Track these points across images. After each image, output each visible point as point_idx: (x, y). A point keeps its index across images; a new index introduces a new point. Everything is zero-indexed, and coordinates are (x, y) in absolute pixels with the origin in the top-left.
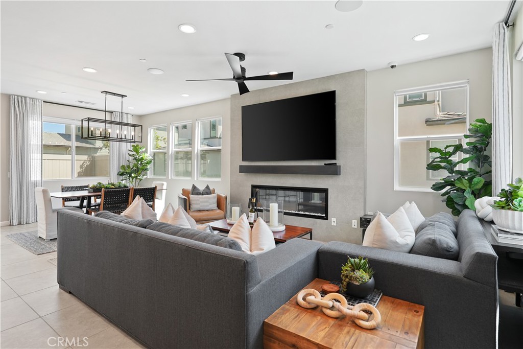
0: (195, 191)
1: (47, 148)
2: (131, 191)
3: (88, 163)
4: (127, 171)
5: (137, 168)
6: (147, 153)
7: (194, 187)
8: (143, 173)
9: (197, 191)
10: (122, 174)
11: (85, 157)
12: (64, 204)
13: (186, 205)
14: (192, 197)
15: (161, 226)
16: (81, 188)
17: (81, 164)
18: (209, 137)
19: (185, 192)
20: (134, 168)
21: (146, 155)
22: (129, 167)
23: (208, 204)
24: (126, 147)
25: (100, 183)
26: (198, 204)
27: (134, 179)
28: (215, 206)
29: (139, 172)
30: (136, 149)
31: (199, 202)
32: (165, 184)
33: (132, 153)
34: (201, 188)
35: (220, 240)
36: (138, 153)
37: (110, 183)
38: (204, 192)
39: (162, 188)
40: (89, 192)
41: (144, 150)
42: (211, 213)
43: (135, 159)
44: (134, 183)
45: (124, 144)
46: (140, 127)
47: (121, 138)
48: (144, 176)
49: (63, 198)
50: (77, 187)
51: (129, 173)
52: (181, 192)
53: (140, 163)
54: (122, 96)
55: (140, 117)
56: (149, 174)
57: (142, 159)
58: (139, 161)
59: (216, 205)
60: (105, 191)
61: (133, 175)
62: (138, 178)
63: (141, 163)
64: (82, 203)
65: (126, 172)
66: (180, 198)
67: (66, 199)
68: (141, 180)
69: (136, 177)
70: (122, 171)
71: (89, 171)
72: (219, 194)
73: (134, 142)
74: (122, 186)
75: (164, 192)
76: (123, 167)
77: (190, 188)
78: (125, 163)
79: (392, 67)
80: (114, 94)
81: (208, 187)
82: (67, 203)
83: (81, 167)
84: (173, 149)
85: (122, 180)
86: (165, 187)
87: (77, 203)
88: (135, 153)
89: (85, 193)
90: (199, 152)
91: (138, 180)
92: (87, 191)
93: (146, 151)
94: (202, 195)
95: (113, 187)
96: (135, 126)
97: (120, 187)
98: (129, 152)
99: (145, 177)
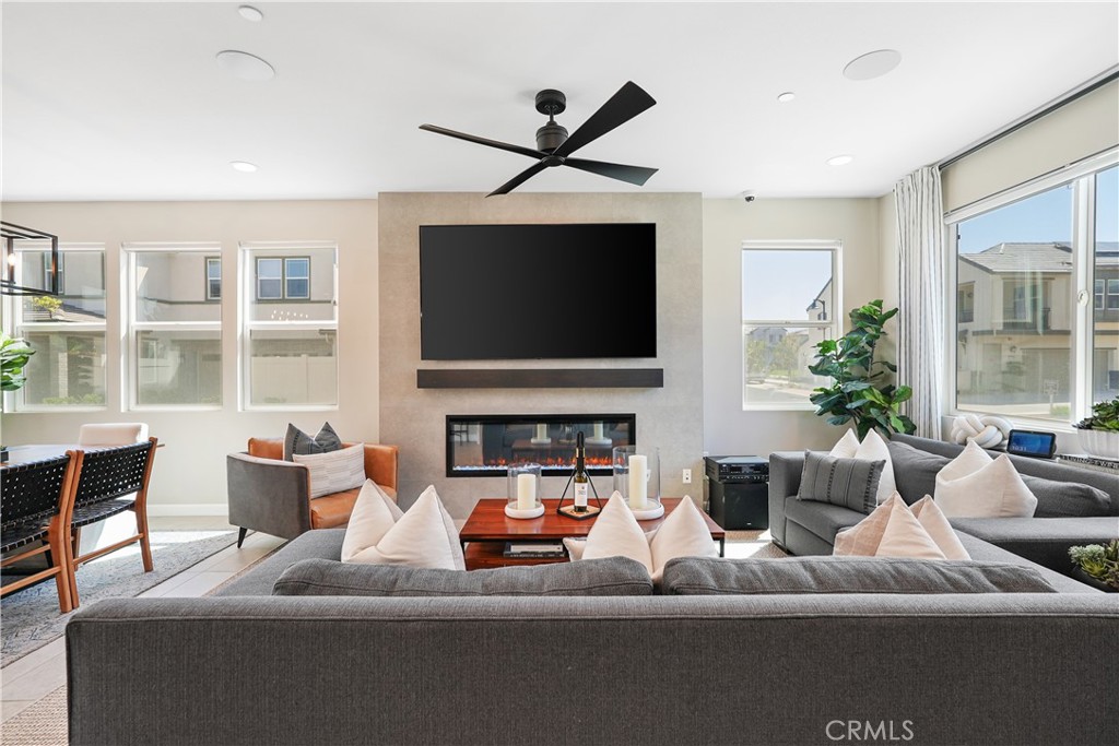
0: (302, 443)
2: (72, 464)
6: (3, 332)
7: (296, 433)
9: (310, 443)
14: (303, 460)
19: (258, 449)
23: (348, 474)
26: (323, 478)
31: (325, 472)
32: (144, 429)
38: (324, 443)
52: (246, 451)
72: (364, 444)
79: (749, 199)
81: (327, 429)
84: (135, 323)
86: (142, 438)
94: (323, 451)
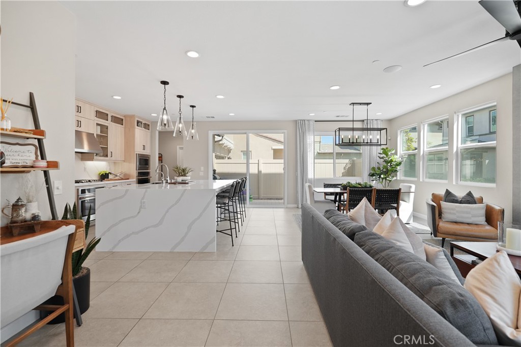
0: (449, 198)
1: (321, 155)
2: (373, 191)
3: (349, 166)
4: (377, 172)
5: (387, 170)
6: (397, 155)
7: (448, 193)
8: (392, 174)
9: (453, 198)
10: (372, 175)
11: (347, 161)
12: (325, 197)
13: (436, 213)
14: (444, 204)
15: (370, 237)
16: (335, 186)
17: (345, 166)
18: (488, 132)
19: (435, 198)
20: (384, 170)
21: (395, 156)
22: (379, 168)
23: (470, 216)
24: (376, 150)
25: (349, 183)
26: (453, 214)
27: (384, 180)
28: (482, 220)
29: (388, 174)
30: (385, 152)
31: (455, 212)
32: (413, 186)
33: (382, 156)
34: (460, 194)
35: (440, 284)
36: (387, 155)
37: (358, 182)
38: (464, 200)
39: (410, 190)
40: (341, 190)
41: (393, 152)
42: (474, 228)
43: (385, 161)
44: (384, 183)
45: (374, 148)
46: (385, 130)
47: (367, 143)
48: (393, 177)
49: (325, 193)
50: (331, 185)
51: (378, 174)
52: (431, 197)
53: (389, 164)
54: (368, 104)
55: (390, 121)
56: (400, 176)
57: (391, 161)
58: (388, 163)
59: (484, 219)
60: (350, 190)
61: (382, 176)
62: (388, 179)
63: (391, 166)
64: (336, 198)
65: (376, 174)
66: (428, 204)
67: (326, 194)
68: (390, 181)
69: (386, 178)
70: (373, 172)
71: (350, 172)
72: (489, 204)
73: (380, 145)
74: (368, 186)
75: (412, 195)
76: (373, 169)
77: (442, 192)
78: (375, 165)
80: (360, 104)
81: (470, 194)
82: (328, 197)
83: (345, 168)
84: (425, 149)
85: (373, 181)
86: (413, 190)
87: (332, 198)
88: (385, 156)
89: (338, 190)
90: (459, 151)
91: (388, 181)
92: (339, 189)
93: (396, 153)
94: (461, 203)
95: (360, 186)
96: (380, 130)
97: (366, 187)
98: (379, 155)
99: (395, 178)
